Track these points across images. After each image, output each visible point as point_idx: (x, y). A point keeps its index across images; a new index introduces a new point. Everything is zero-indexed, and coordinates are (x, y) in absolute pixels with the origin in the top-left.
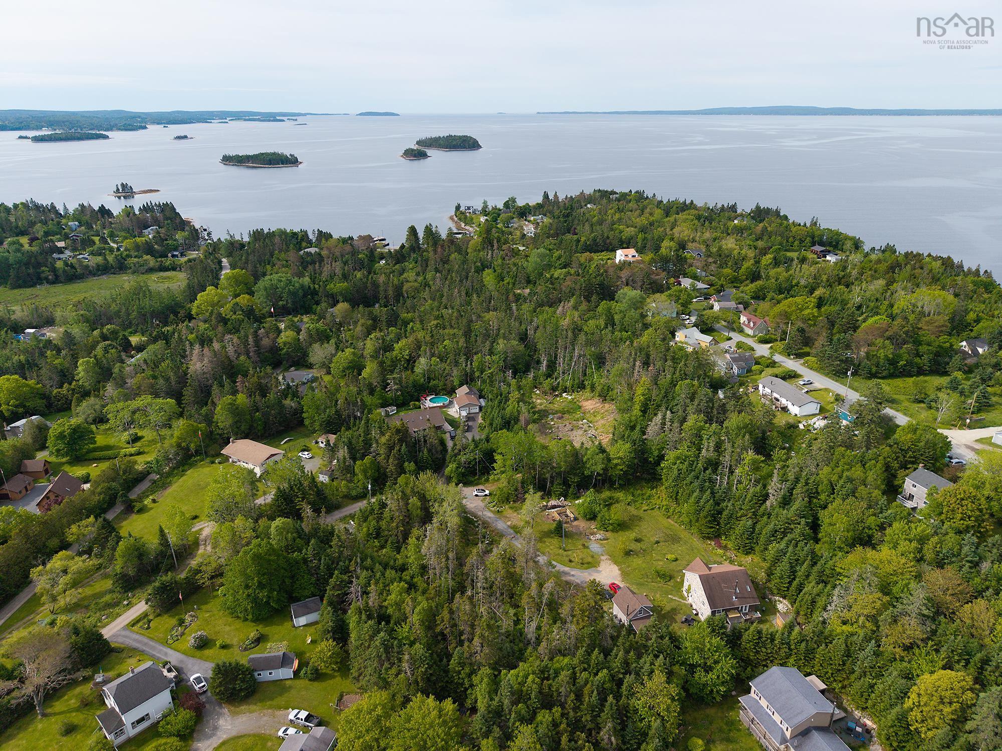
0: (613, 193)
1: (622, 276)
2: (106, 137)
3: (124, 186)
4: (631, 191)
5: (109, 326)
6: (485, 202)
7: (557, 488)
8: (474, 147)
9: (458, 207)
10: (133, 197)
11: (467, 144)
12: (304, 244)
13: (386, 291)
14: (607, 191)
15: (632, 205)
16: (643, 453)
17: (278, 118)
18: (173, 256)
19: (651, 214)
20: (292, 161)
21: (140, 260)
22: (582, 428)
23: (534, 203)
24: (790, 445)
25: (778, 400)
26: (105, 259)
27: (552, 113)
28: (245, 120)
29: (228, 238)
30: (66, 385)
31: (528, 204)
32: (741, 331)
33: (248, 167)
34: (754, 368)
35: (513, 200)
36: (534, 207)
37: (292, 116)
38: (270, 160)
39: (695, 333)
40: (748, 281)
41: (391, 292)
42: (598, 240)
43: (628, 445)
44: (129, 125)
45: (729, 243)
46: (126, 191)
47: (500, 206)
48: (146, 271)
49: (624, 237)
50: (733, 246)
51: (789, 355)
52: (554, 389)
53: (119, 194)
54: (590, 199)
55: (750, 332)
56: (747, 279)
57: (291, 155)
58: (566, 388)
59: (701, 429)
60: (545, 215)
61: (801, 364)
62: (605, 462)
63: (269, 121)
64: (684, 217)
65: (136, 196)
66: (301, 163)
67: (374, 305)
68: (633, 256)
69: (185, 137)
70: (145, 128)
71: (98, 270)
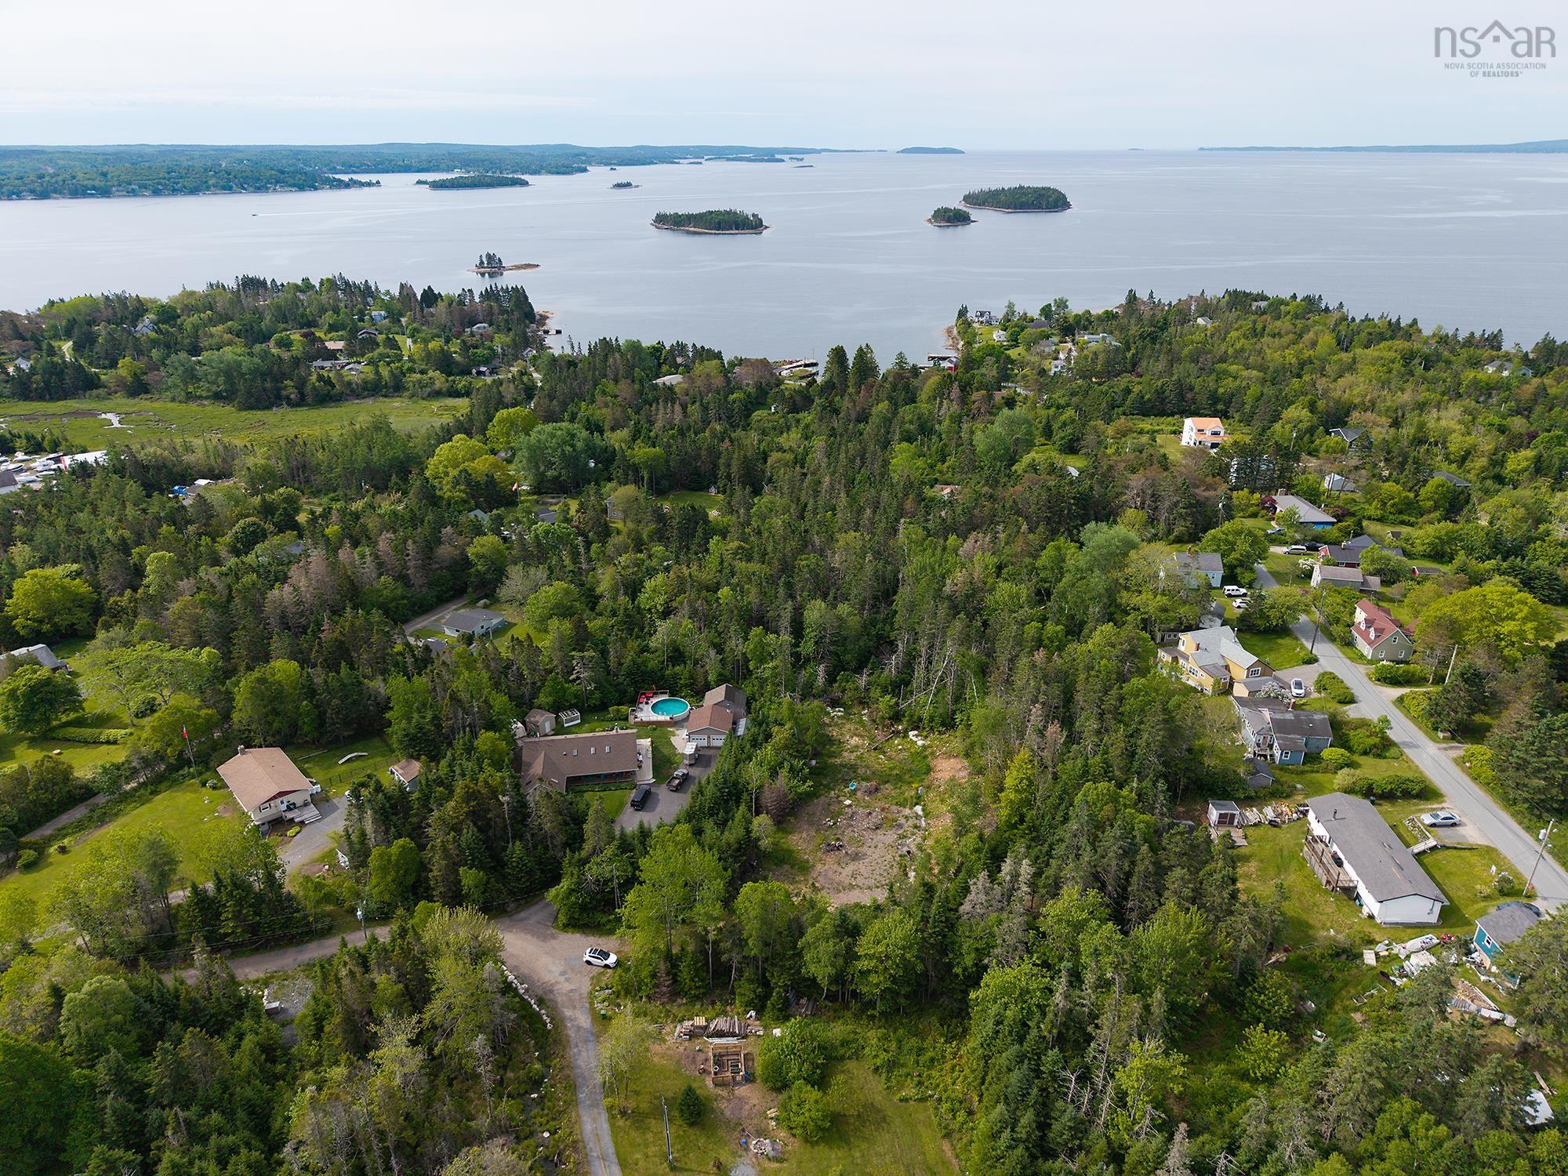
0: (1262, 297)
1: (1133, 484)
2: (525, 183)
3: (490, 257)
4: (1294, 297)
5: (281, 490)
6: (1011, 306)
7: (745, 989)
8: (1056, 206)
9: (963, 313)
10: (502, 274)
11: (1049, 201)
12: (665, 368)
13: (729, 466)
14: (1246, 295)
15: (1284, 325)
16: (944, 952)
17: (778, 156)
18: (479, 373)
19: (1314, 344)
20: (754, 225)
21: (425, 377)
22: (900, 826)
23: (1100, 311)
24: (1319, 1010)
25: (1339, 863)
26: (377, 373)
27: (1226, 149)
28: (728, 159)
29: (568, 351)
30: (128, 592)
31: (1088, 312)
32: (1348, 643)
33: (688, 232)
34: (1328, 753)
35: (1062, 304)
36: (1099, 318)
37: (797, 154)
38: (719, 223)
39: (1224, 640)
40: (1437, 514)
41: (734, 469)
42: (1167, 393)
43: (910, 925)
44: (563, 166)
45: (1448, 419)
46: (492, 265)
47: (1034, 312)
48: (429, 395)
49: (1221, 390)
50: (1453, 425)
51: (1436, 729)
52: (897, 717)
53: (483, 270)
54: (1207, 308)
55: (1367, 651)
56: (1436, 508)
57: (754, 215)
58: (920, 719)
59: (1079, 927)
60: (1111, 333)
61: (1455, 761)
62: (840, 961)
63: (762, 161)
64: (1376, 354)
65: (505, 273)
66: (766, 227)
67: (709, 487)
68: (1215, 434)
69: (628, 185)
70: (585, 170)
71: (364, 389)
